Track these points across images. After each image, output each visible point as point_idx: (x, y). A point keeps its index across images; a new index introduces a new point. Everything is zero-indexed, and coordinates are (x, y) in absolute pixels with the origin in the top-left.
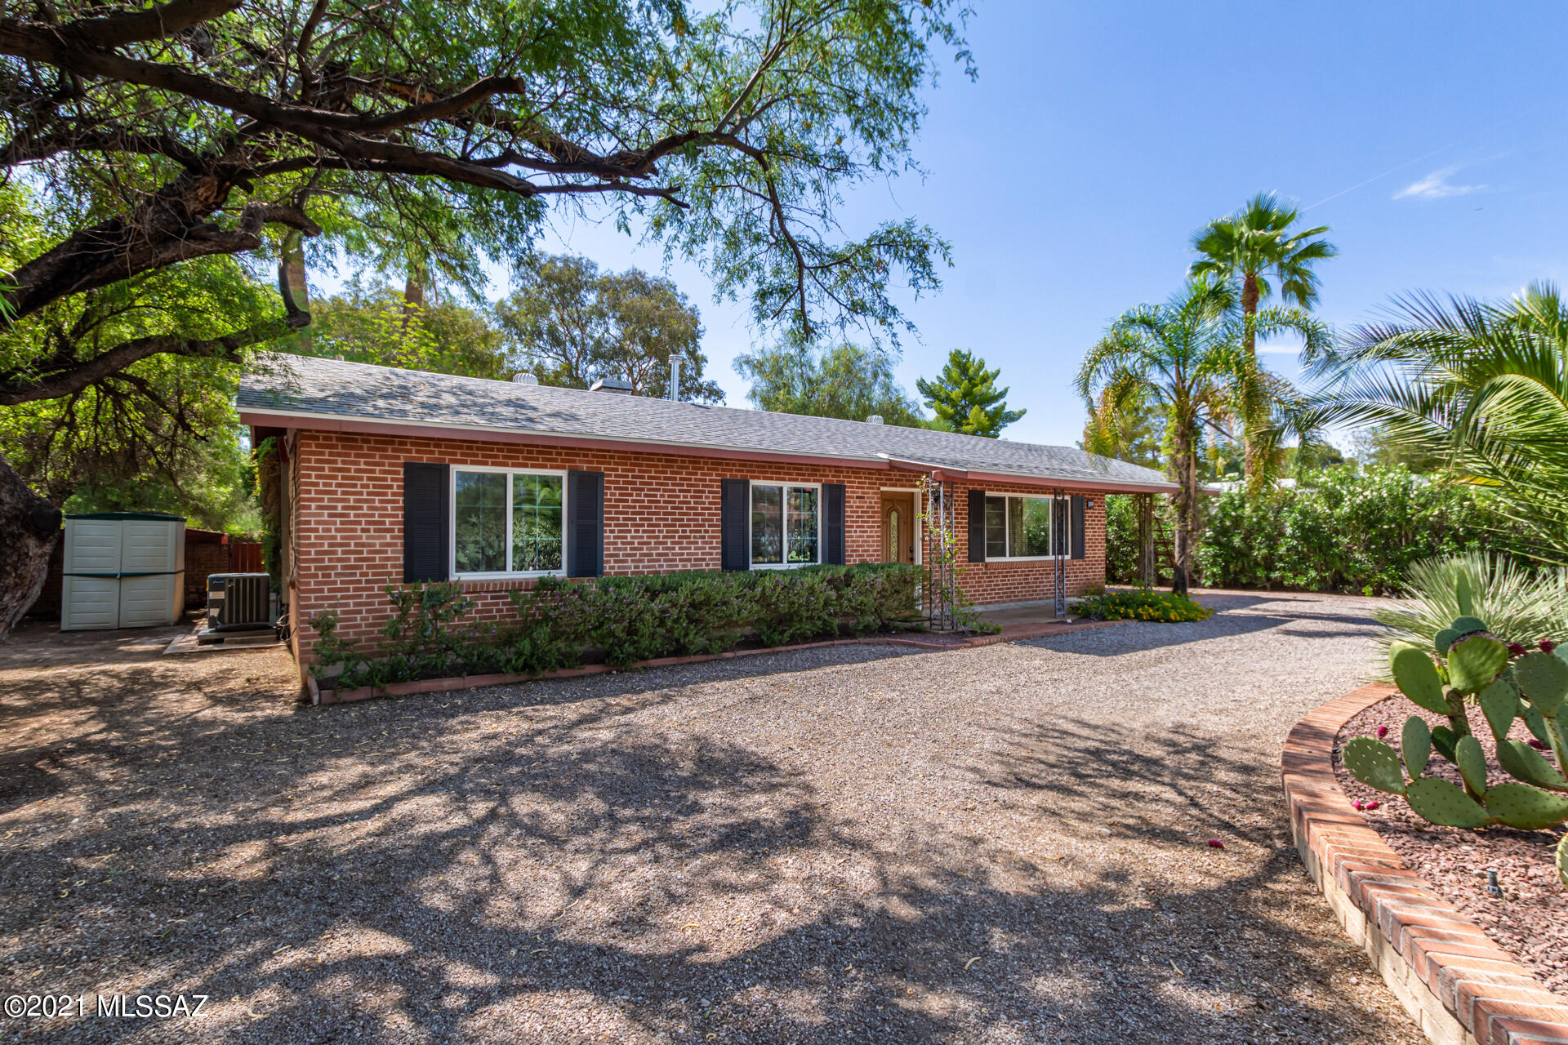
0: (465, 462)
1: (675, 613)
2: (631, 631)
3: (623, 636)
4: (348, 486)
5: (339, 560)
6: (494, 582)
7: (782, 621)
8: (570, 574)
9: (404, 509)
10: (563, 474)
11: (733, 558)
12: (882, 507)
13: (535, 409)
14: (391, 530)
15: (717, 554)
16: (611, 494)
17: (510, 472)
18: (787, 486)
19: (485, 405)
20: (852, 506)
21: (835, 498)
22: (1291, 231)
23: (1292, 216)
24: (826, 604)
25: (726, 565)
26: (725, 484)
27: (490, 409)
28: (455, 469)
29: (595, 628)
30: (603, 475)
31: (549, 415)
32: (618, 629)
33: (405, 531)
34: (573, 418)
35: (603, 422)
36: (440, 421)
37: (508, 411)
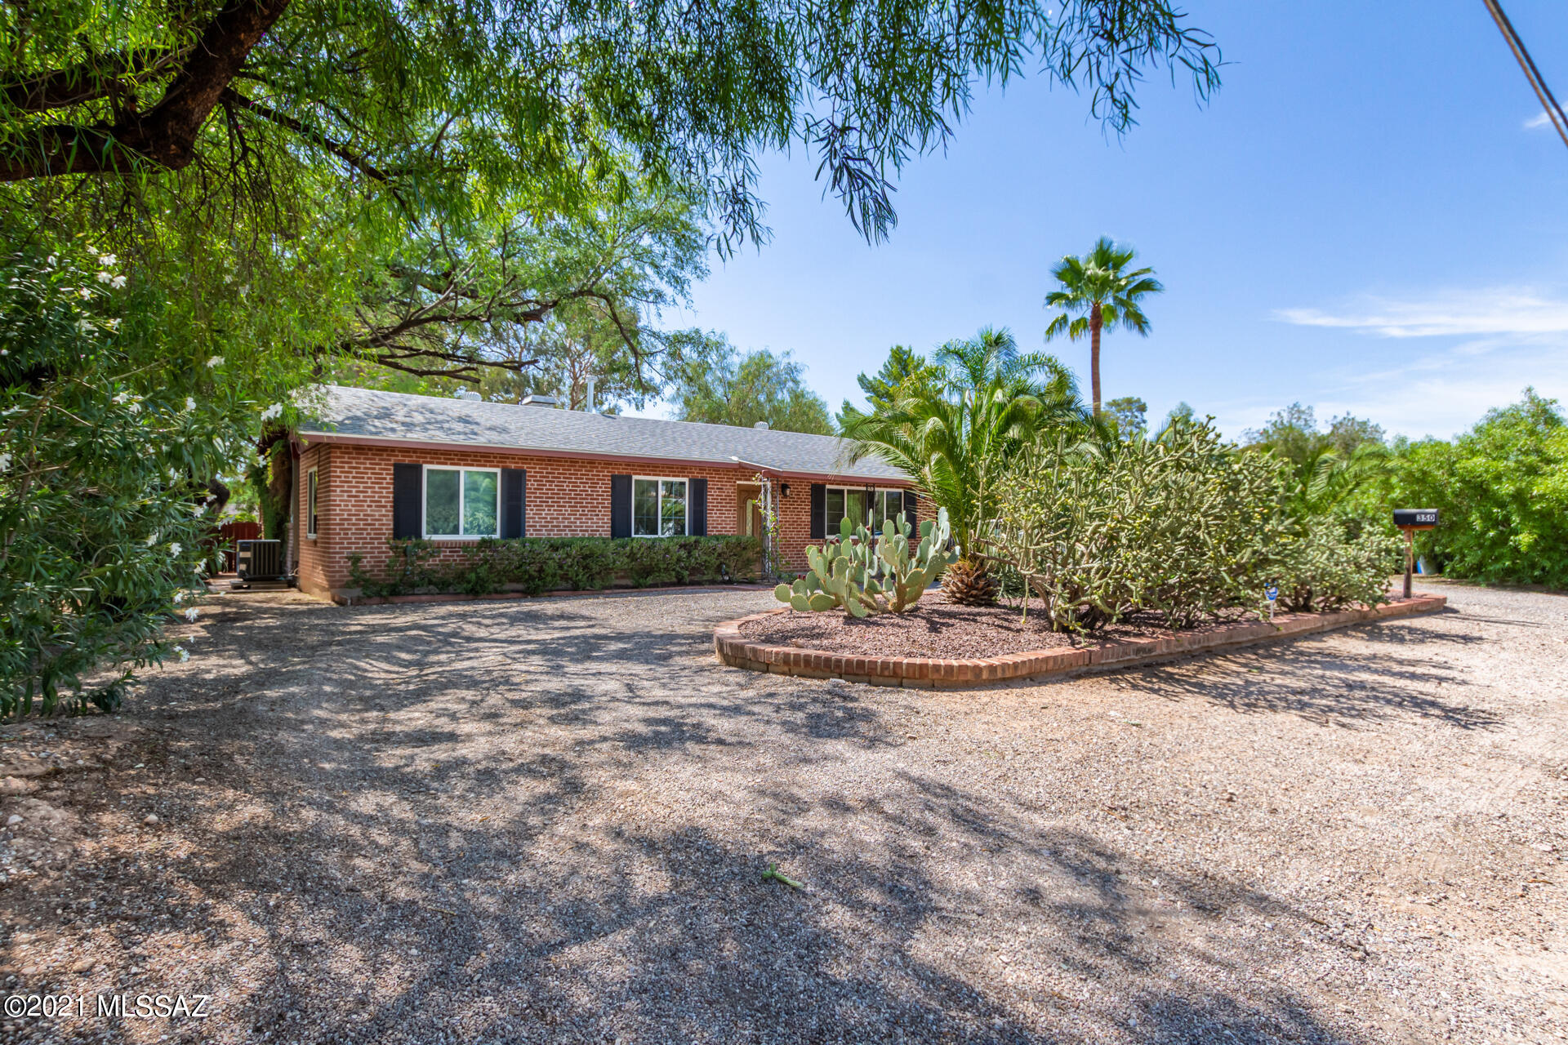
0: (432, 463)
1: (569, 561)
2: (541, 570)
3: (536, 574)
4: (359, 478)
5: (354, 524)
6: (452, 542)
7: (647, 571)
8: (503, 537)
9: (394, 493)
10: (498, 471)
11: (619, 529)
12: (739, 497)
13: (477, 424)
14: (385, 506)
15: (608, 527)
16: (531, 484)
17: (462, 469)
18: (661, 479)
19: (442, 422)
20: (712, 495)
21: (699, 490)
22: (1128, 269)
23: (1130, 256)
24: (679, 560)
25: (615, 534)
26: (614, 478)
27: (446, 425)
28: (426, 467)
29: (517, 568)
30: (525, 472)
31: (490, 429)
32: (532, 569)
33: (394, 507)
34: (505, 430)
35: (527, 434)
36: (416, 437)
37: (459, 427)
